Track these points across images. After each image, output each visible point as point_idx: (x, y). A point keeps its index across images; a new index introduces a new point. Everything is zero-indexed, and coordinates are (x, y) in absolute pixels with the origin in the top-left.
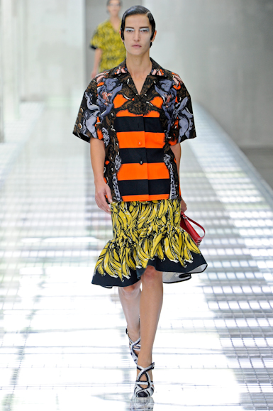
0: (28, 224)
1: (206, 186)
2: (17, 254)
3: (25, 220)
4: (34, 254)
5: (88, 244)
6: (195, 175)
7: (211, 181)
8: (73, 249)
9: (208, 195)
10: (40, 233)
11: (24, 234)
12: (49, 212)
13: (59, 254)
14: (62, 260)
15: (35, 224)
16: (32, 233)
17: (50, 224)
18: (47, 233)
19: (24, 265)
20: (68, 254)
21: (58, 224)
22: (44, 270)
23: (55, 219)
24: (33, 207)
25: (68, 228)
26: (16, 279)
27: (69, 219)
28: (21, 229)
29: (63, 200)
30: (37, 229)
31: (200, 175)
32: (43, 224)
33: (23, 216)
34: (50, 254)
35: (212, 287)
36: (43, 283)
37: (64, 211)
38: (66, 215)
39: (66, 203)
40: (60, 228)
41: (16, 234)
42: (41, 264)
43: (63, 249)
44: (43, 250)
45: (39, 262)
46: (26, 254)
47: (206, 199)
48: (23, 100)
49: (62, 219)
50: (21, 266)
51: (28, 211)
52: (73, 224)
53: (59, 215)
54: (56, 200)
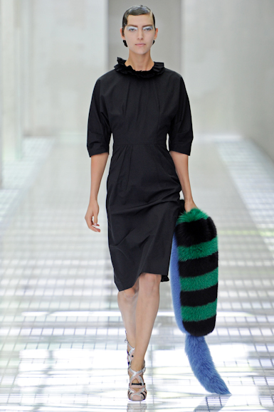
0: (29, 293)
1: (260, 247)
2: (15, 332)
3: (26, 288)
4: (37, 332)
5: (107, 320)
6: (245, 232)
7: (267, 241)
8: (87, 325)
9: (262, 260)
10: (45, 305)
11: (25, 305)
12: (57, 277)
13: (69, 332)
14: (73, 340)
15: (39, 293)
16: (35, 305)
17: (59, 293)
18: (54, 305)
19: (24, 346)
20: (80, 332)
21: (68, 293)
22: (51, 352)
23: (65, 287)
24: (37, 272)
25: (81, 299)
26: (13, 363)
27: (83, 287)
28: (21, 299)
29: (76, 262)
30: (42, 299)
31: (253, 232)
32: (49, 293)
33: (24, 282)
34: (58, 332)
35: (265, 377)
36: (50, 369)
37: (76, 277)
38: (80, 282)
39: (79, 267)
40: (71, 299)
41: (14, 305)
42: (47, 345)
43: (75, 326)
44: (48, 327)
45: (44, 342)
46: (26, 332)
47: (259, 264)
48: (28, 135)
49: (74, 287)
50: (19, 347)
51: (31, 277)
52: (87, 293)
53: (70, 282)
54: (67, 262)
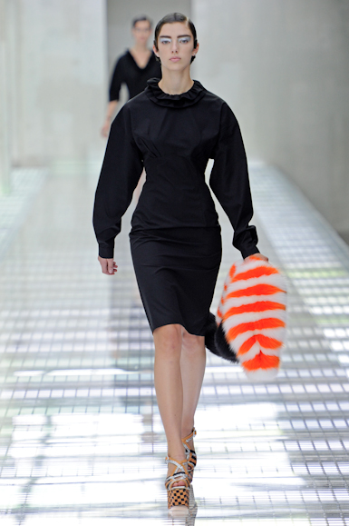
0: (23, 349)
2: (7, 395)
3: (19, 343)
4: (32, 394)
5: (113, 378)
7: (296, 283)
8: (90, 385)
10: (41, 363)
11: (18, 364)
12: (55, 331)
13: (70, 393)
14: (73, 404)
15: (34, 349)
16: (29, 363)
17: (56, 348)
18: (52, 363)
19: (18, 410)
20: (83, 393)
21: (68, 348)
22: (49, 418)
23: (63, 342)
24: (31, 324)
25: (83, 355)
26: (6, 431)
27: (85, 341)
28: (13, 357)
29: (76, 313)
30: (37, 356)
32: (45, 349)
33: (16, 337)
34: (57, 394)
35: (298, 441)
36: (48, 436)
37: (76, 330)
38: (81, 335)
39: (79, 318)
40: (71, 355)
41: (5, 364)
42: (44, 409)
43: (76, 386)
44: (46, 388)
45: (40, 406)
46: (20, 394)
48: (16, 165)
49: (74, 342)
50: (12, 412)
51: (25, 331)
52: (90, 348)
53: (70, 336)
54: (66, 313)
